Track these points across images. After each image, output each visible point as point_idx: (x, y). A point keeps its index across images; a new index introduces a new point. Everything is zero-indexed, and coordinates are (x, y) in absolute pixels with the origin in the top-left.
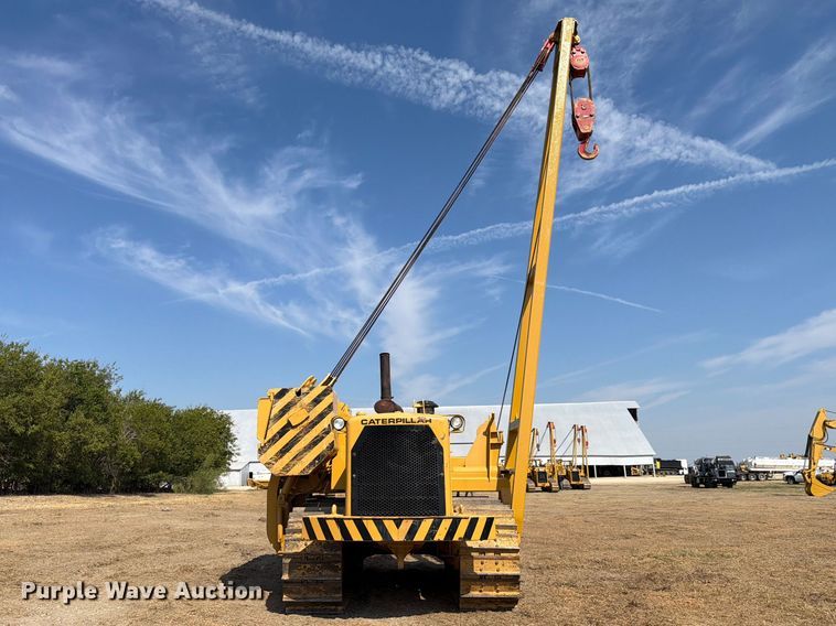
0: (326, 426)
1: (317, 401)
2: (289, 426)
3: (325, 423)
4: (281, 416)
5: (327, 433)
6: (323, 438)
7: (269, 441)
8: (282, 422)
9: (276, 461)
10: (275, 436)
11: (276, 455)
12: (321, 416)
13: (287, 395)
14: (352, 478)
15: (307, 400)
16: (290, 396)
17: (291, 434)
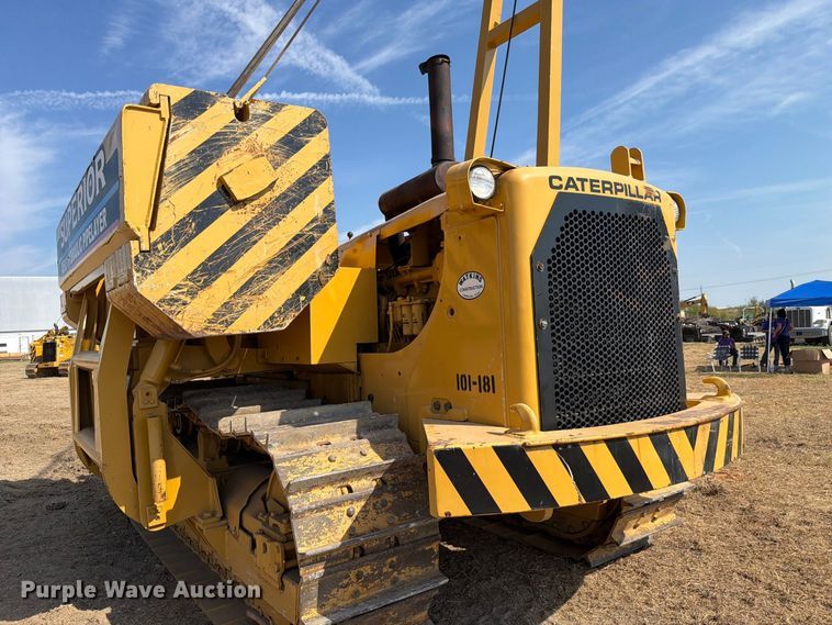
0: (319, 212)
1: (292, 143)
2: (224, 197)
3: (313, 205)
4: (198, 170)
5: (323, 229)
6: (311, 241)
7: (166, 237)
8: (202, 187)
9: (193, 294)
10: (183, 223)
11: (192, 276)
12: (305, 186)
13: (210, 111)
15: (269, 133)
16: (219, 115)
17: (228, 224)
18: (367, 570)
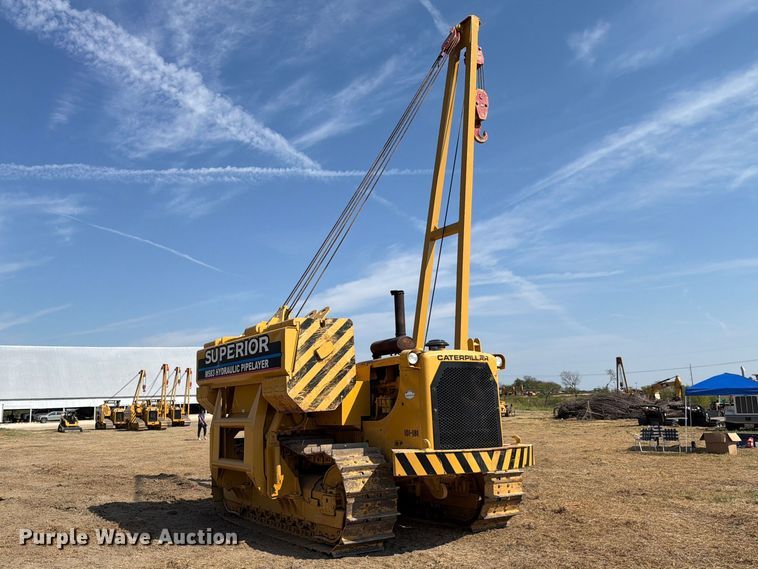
0: (349, 360)
1: (340, 334)
2: (316, 357)
3: (346, 358)
4: (308, 348)
5: (350, 367)
6: (346, 372)
7: (297, 375)
8: (309, 354)
9: (305, 395)
10: (303, 369)
11: (305, 389)
12: (344, 350)
13: (313, 325)
14: (433, 411)
15: (331, 332)
16: (315, 327)
17: (317, 367)
18: (370, 504)
